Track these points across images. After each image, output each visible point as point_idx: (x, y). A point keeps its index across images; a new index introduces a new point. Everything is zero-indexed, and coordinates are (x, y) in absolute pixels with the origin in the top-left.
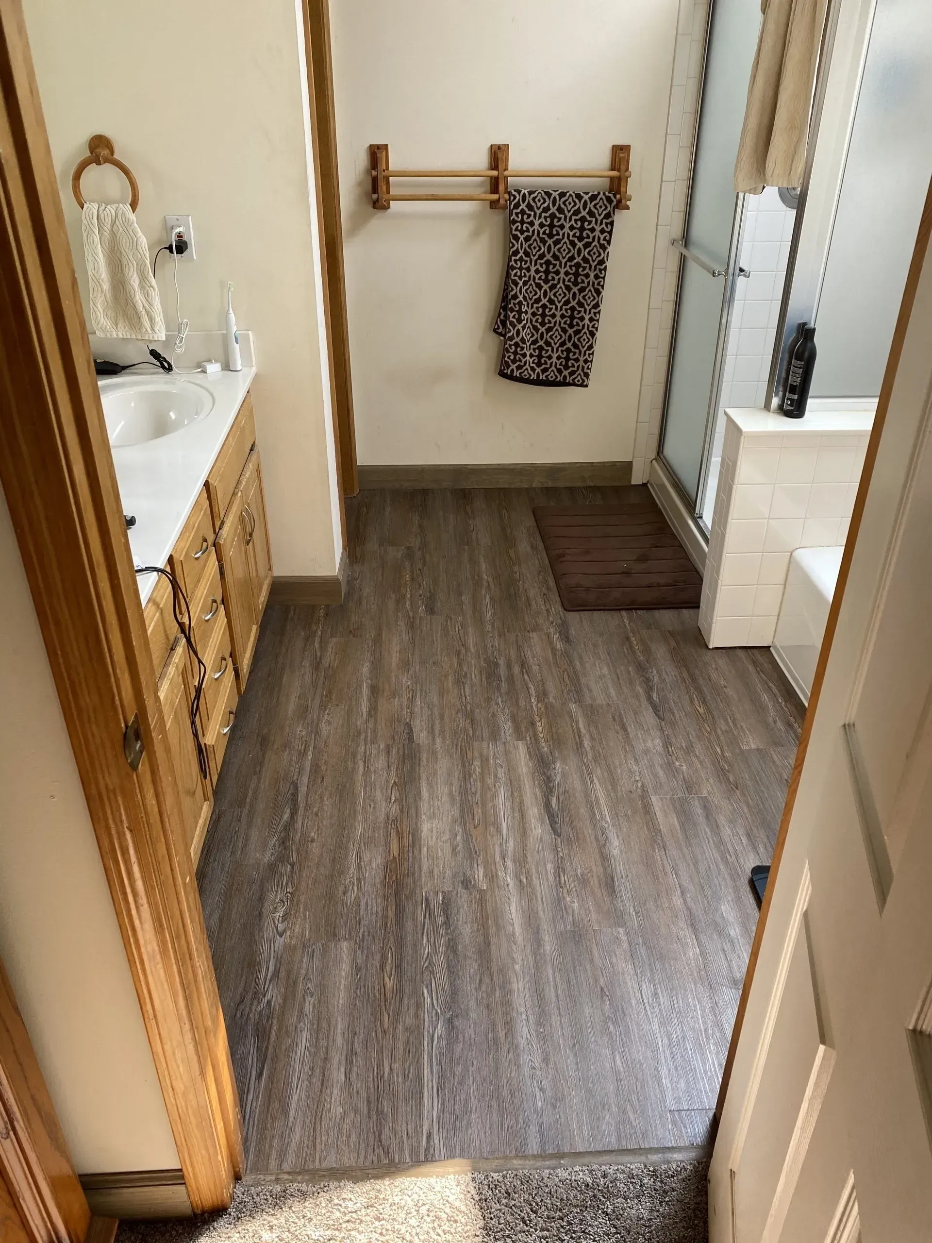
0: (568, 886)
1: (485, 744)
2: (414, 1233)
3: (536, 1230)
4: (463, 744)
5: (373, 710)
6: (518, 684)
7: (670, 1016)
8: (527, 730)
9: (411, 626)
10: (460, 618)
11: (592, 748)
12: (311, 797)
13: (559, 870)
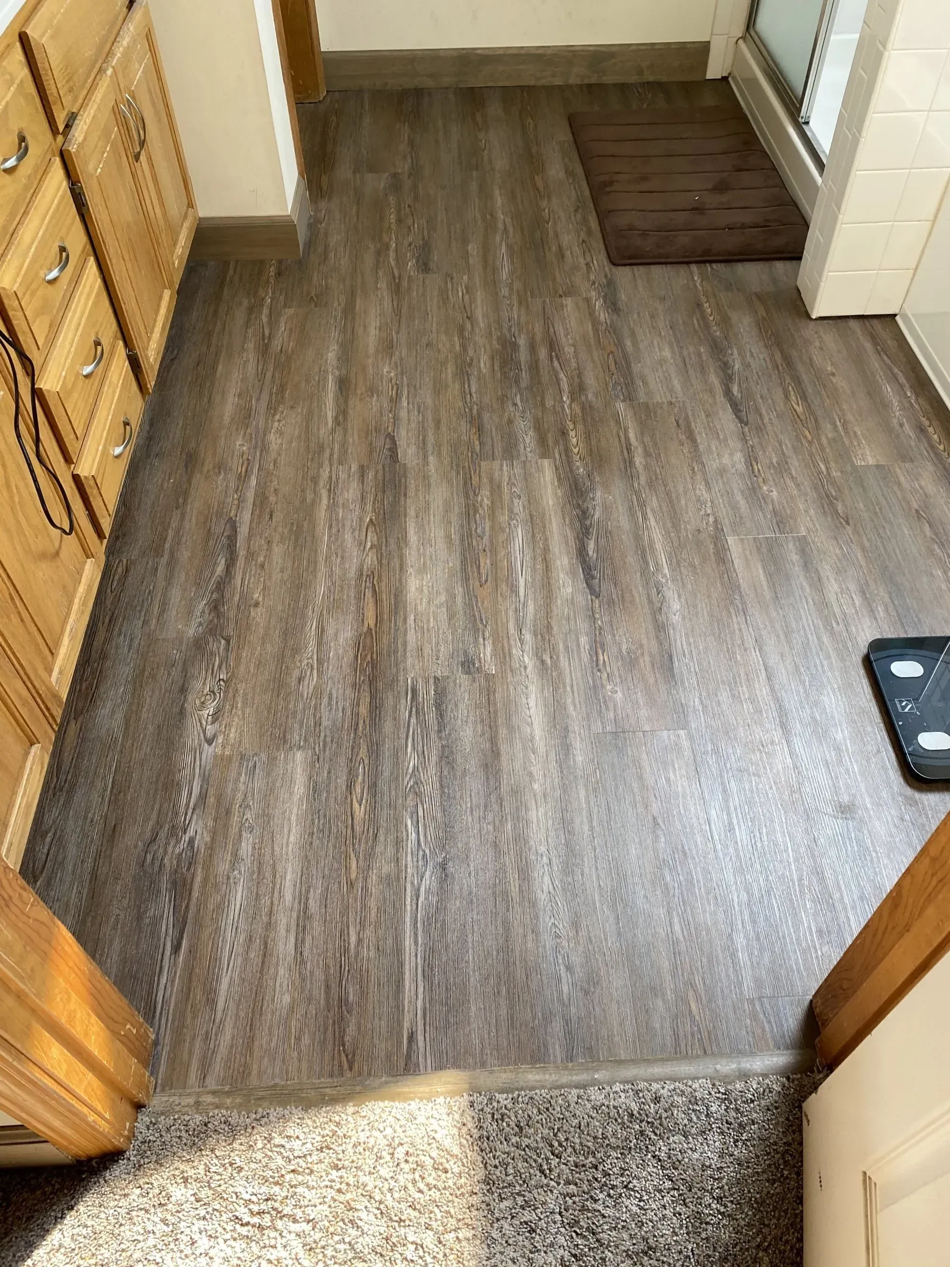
0: (608, 668)
1: (496, 464)
2: (385, 1190)
3: (559, 1184)
4: (466, 464)
5: (341, 417)
6: (545, 378)
7: (750, 859)
8: (557, 442)
9: (396, 289)
10: (465, 277)
11: (647, 467)
12: (255, 541)
13: (597, 646)
